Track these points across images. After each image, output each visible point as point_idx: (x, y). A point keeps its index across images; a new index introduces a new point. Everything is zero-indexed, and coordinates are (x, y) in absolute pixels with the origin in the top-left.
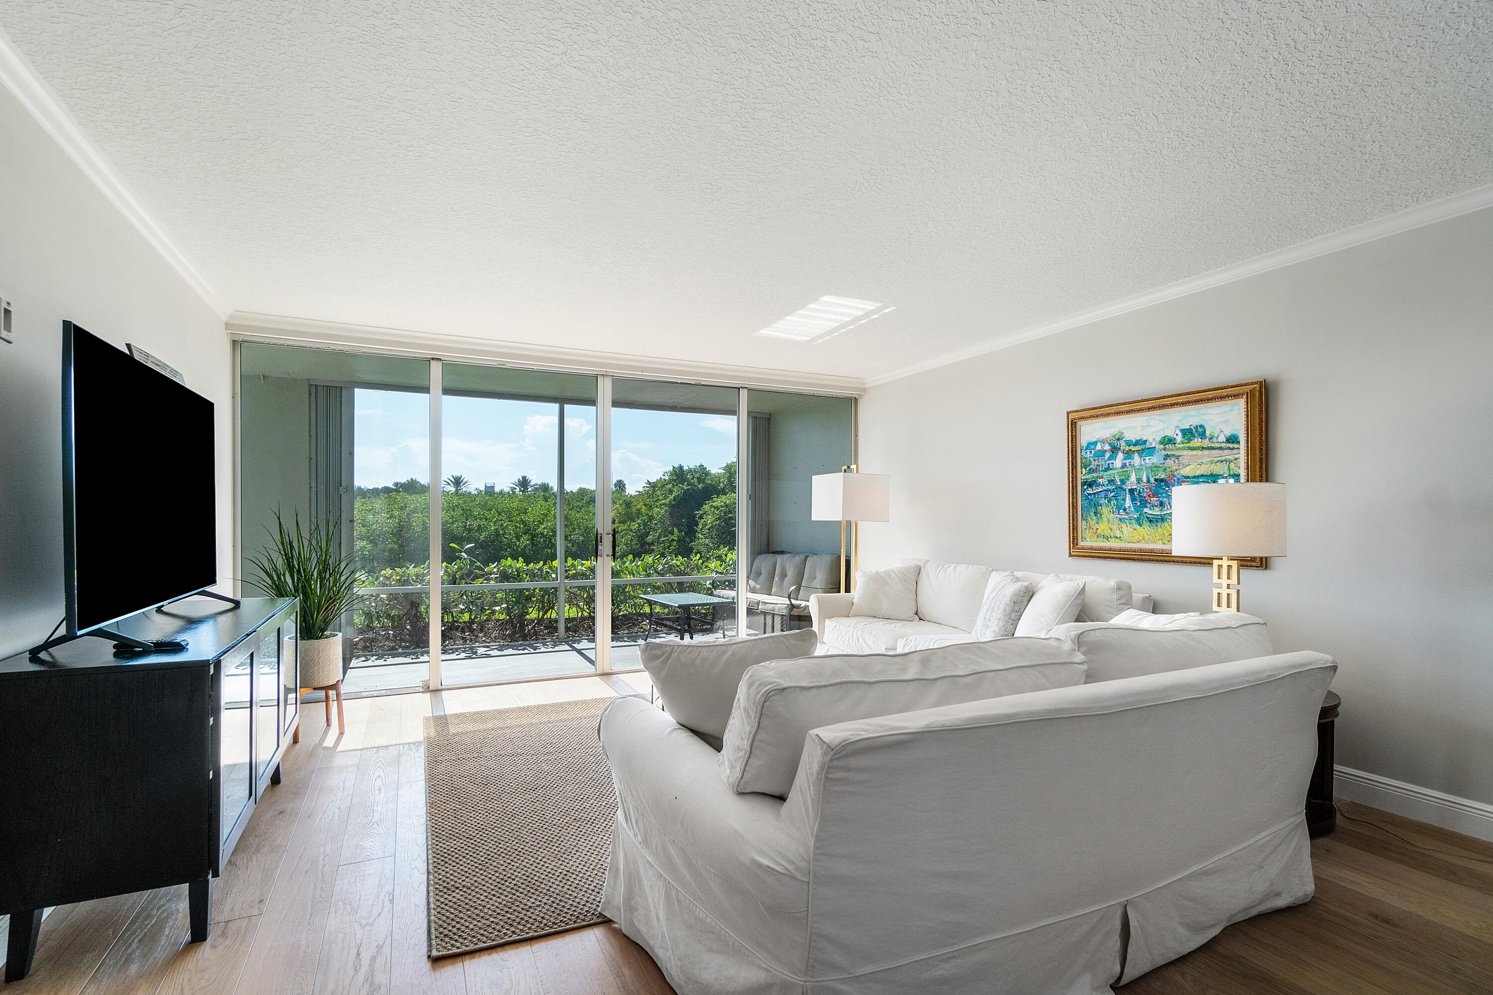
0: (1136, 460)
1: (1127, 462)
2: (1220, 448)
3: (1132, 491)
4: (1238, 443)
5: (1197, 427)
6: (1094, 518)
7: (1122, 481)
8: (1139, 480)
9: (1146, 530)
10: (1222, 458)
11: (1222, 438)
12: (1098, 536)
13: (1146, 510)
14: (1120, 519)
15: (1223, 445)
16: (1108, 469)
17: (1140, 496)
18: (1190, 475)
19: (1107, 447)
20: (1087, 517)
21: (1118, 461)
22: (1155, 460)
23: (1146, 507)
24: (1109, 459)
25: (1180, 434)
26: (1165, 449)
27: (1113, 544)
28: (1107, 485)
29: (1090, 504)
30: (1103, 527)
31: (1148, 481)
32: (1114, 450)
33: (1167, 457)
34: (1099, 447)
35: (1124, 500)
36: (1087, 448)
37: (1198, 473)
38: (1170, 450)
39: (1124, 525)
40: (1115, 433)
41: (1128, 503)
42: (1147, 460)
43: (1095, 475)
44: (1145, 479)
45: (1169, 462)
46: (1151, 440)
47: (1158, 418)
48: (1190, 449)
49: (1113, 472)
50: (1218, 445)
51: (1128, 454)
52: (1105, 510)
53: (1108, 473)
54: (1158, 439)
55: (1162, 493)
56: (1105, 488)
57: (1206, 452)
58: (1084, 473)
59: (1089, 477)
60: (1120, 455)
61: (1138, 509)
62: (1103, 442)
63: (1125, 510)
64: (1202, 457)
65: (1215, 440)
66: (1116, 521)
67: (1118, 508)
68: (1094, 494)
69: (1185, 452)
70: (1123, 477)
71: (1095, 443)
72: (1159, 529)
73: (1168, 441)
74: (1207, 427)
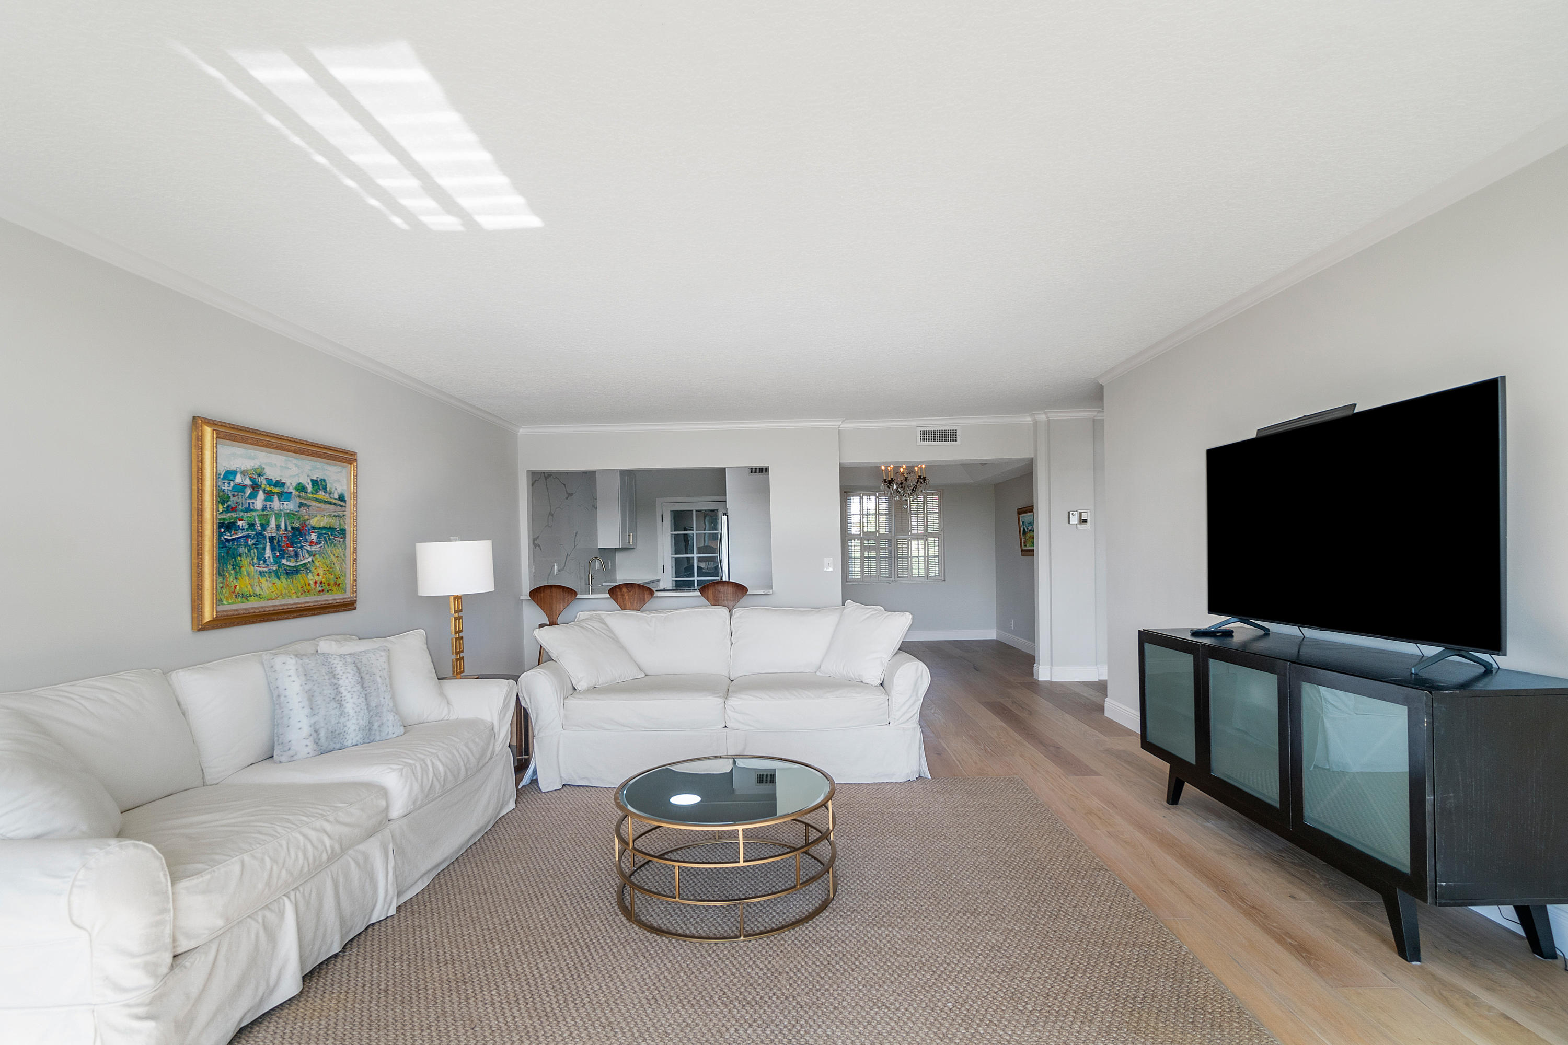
0: (276, 504)
1: (268, 503)
2: (335, 504)
3: (272, 539)
4: (345, 501)
5: (321, 480)
6: (232, 572)
7: (262, 525)
8: (278, 527)
9: (283, 583)
10: (336, 514)
11: (336, 496)
12: (236, 597)
13: (284, 561)
14: (260, 572)
15: (337, 502)
16: (248, 510)
17: (279, 546)
18: (317, 526)
19: (248, 482)
20: (223, 570)
21: (259, 501)
22: (290, 506)
23: (284, 558)
24: (249, 497)
25: (310, 483)
26: (299, 496)
27: (253, 604)
28: (247, 530)
29: (228, 553)
30: (243, 585)
31: (286, 530)
32: (256, 487)
33: (301, 505)
34: (239, 479)
35: (264, 549)
36: (224, 478)
37: (322, 525)
38: (303, 498)
39: (263, 580)
40: (256, 466)
41: (268, 553)
42: (285, 506)
43: (234, 515)
44: (283, 527)
45: (303, 510)
46: (288, 484)
47: (295, 461)
48: (317, 500)
49: (254, 514)
50: (334, 501)
51: (269, 495)
52: (245, 561)
53: (249, 514)
54: (294, 485)
55: (297, 543)
56: (245, 533)
57: (328, 506)
58: (221, 510)
59: (227, 517)
60: (261, 495)
61: (277, 559)
62: (243, 473)
63: (265, 561)
64: (324, 510)
65: (332, 496)
66: (257, 576)
67: (259, 559)
68: (233, 540)
69: (314, 503)
70: (263, 522)
71: (234, 473)
72: (294, 581)
73: (301, 488)
74: (327, 482)
